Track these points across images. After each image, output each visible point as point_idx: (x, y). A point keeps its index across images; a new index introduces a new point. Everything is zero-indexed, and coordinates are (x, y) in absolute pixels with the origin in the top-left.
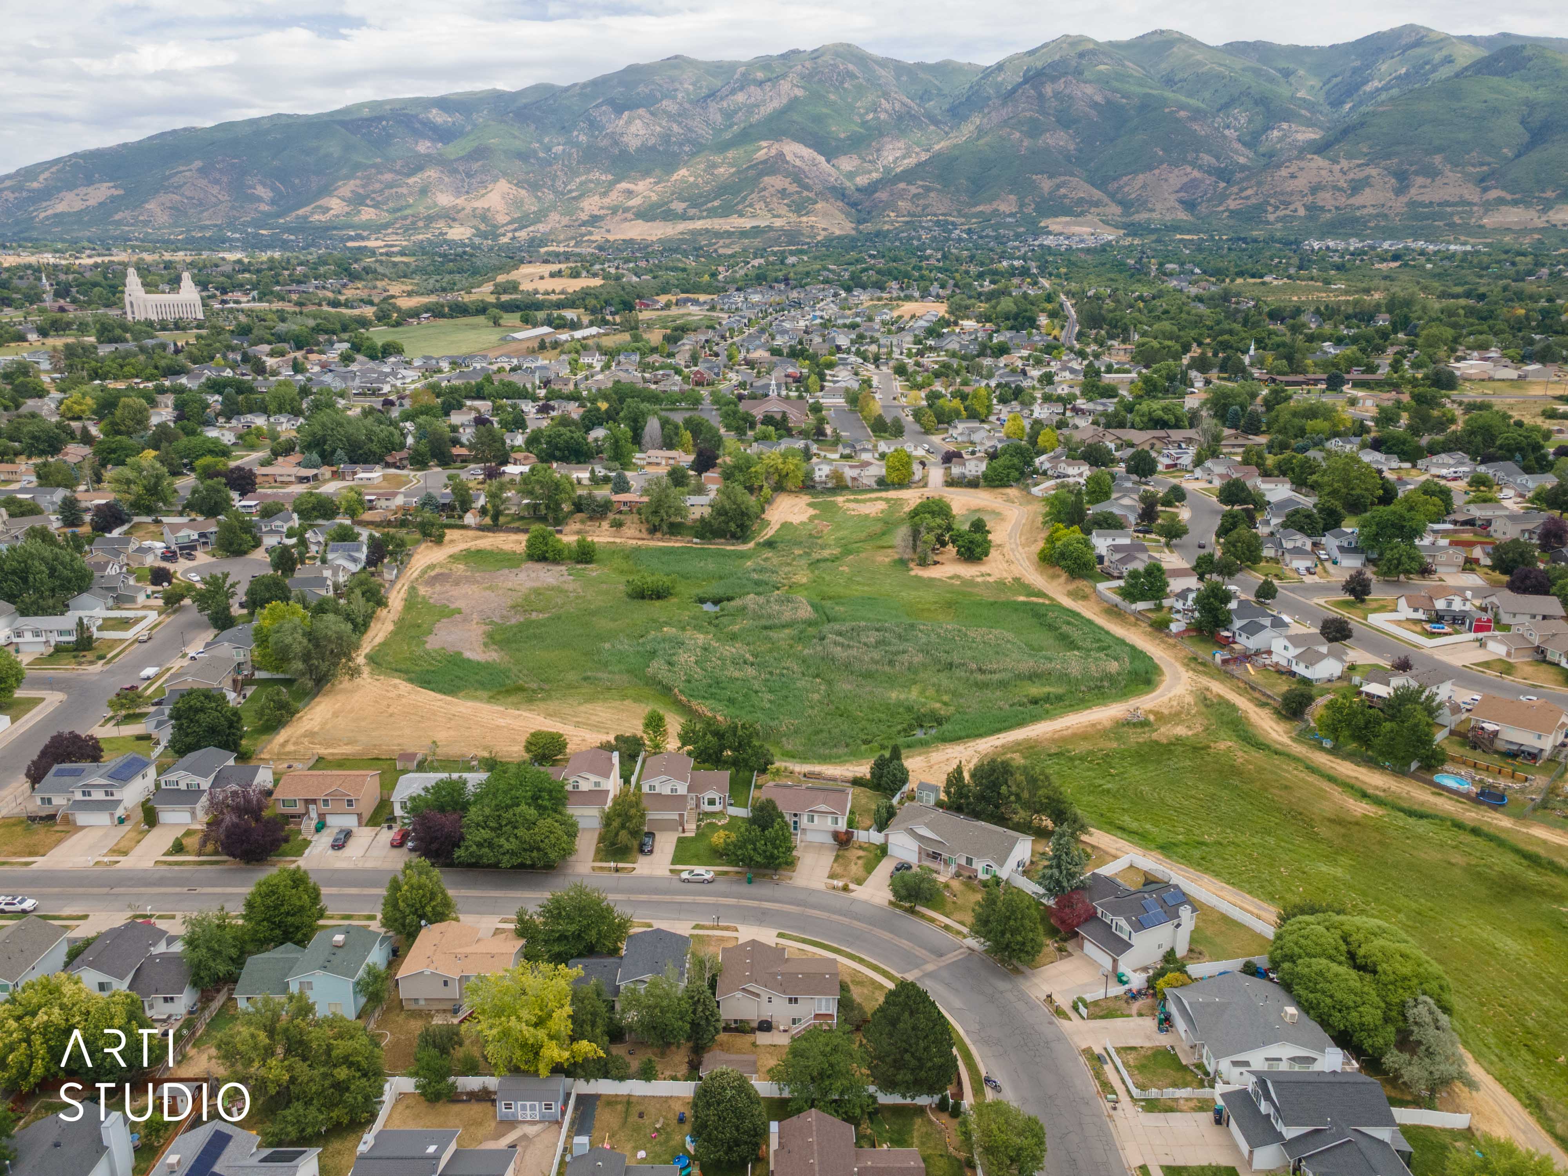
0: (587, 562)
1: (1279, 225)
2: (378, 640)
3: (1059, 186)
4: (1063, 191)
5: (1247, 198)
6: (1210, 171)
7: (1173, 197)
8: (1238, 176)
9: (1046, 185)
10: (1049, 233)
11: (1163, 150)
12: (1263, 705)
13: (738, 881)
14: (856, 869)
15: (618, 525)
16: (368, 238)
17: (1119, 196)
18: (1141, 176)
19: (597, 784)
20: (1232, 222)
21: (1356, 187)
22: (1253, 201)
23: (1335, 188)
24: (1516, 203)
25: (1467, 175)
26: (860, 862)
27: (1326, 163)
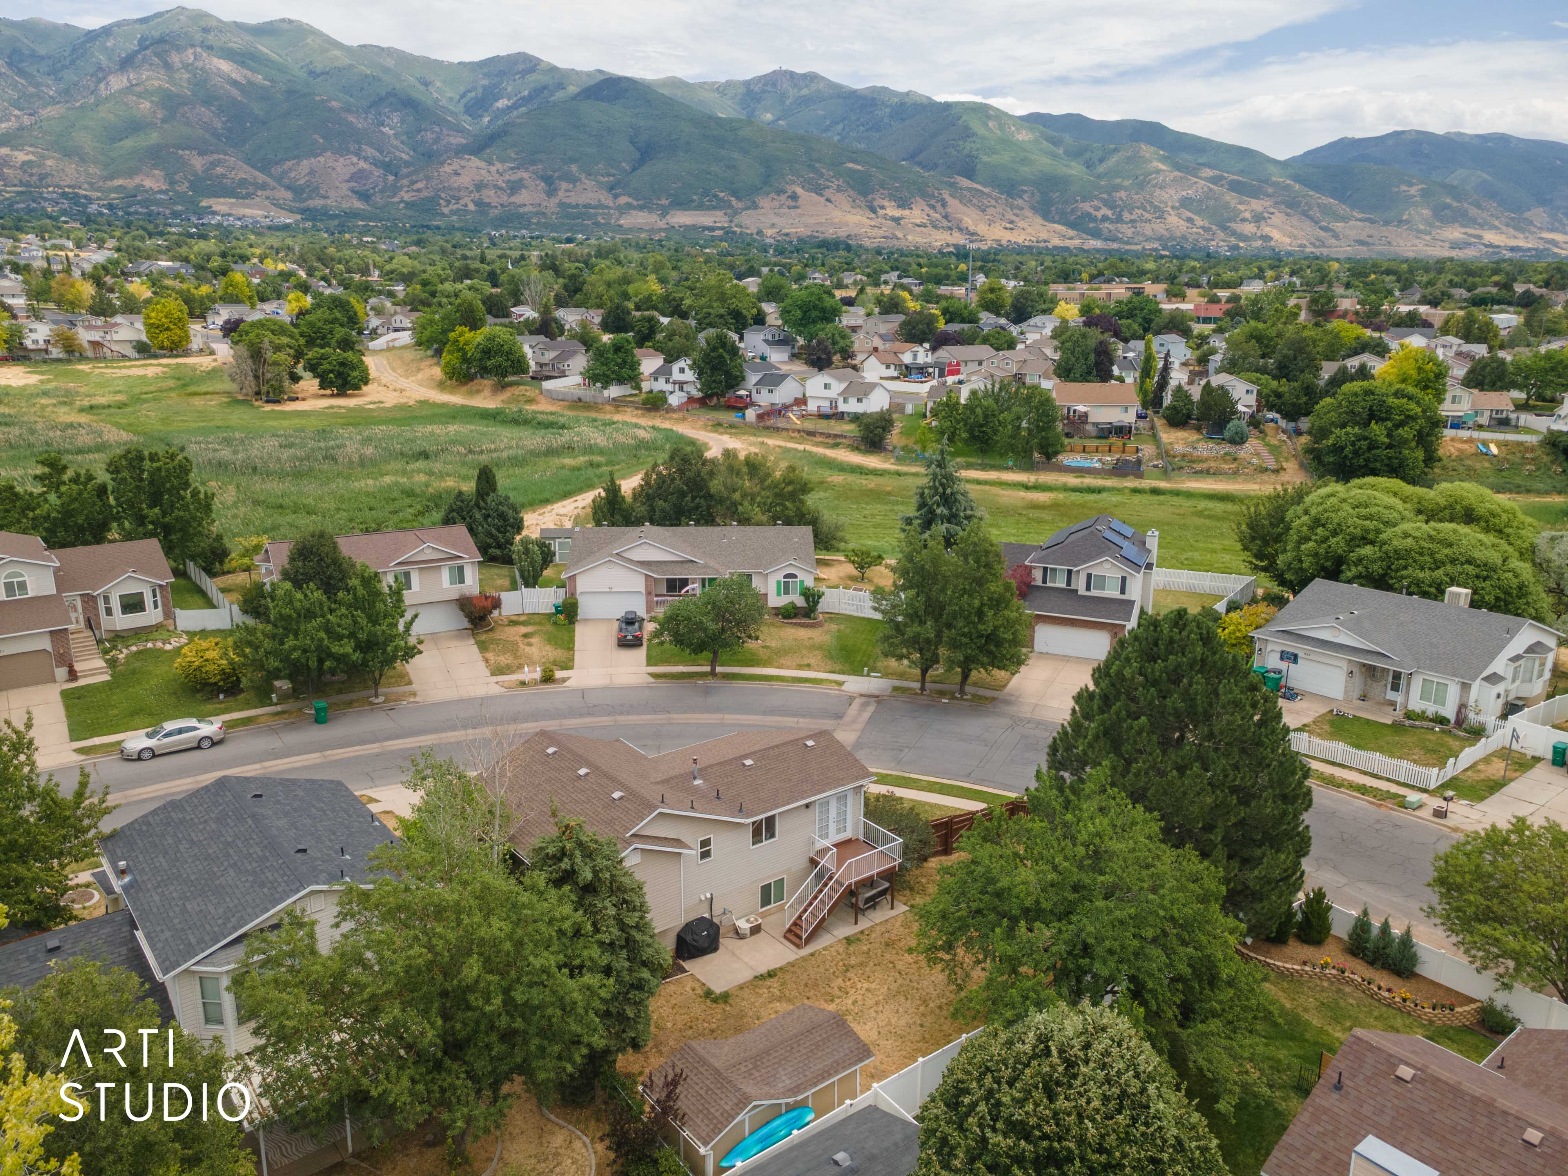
1: (455, 218)
3: (214, 164)
4: (219, 170)
5: (419, 190)
6: (376, 163)
7: (345, 187)
8: (404, 171)
9: (198, 163)
10: (215, 213)
11: (323, 137)
14: (536, 649)
17: (285, 180)
18: (305, 162)
20: (410, 213)
21: (514, 187)
22: (425, 194)
23: (496, 187)
24: (641, 208)
25: (599, 183)
26: (534, 640)
27: (483, 164)
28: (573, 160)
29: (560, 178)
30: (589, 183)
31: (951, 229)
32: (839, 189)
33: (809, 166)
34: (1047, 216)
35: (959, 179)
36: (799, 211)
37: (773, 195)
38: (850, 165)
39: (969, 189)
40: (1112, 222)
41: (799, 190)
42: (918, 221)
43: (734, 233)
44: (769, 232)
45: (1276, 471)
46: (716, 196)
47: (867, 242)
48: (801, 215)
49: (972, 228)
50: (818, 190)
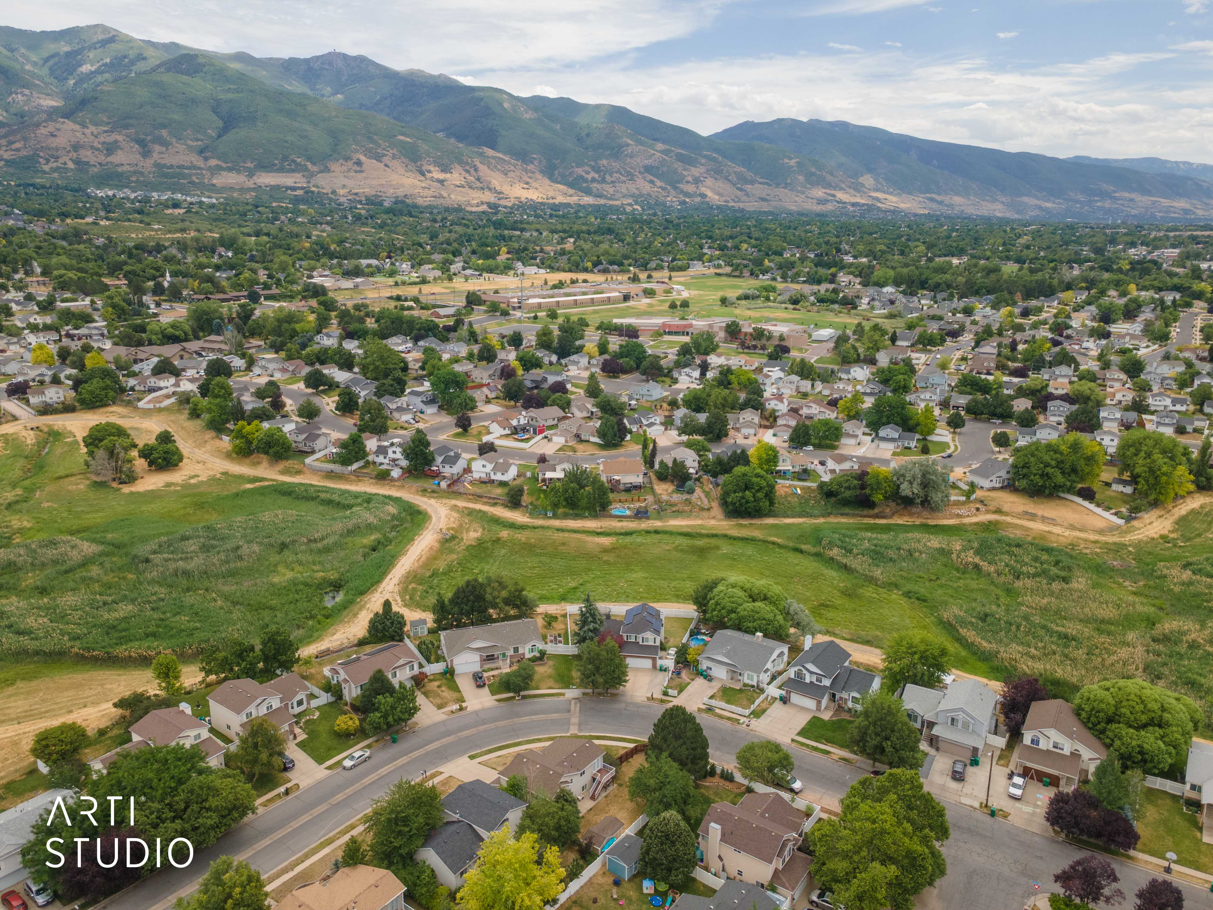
1: (57, 175)
5: (17, 150)
12: (495, 504)
13: (386, 745)
14: (447, 693)
21: (111, 149)
22: (24, 153)
23: (92, 147)
24: (230, 170)
25: (190, 148)
26: (443, 689)
27: (77, 127)
28: (164, 126)
29: (153, 142)
30: (181, 147)
31: (482, 189)
32: (394, 157)
33: (369, 138)
34: (552, 178)
35: (486, 149)
36: (364, 174)
37: (341, 161)
38: (401, 138)
39: (494, 158)
40: (598, 182)
41: (363, 158)
42: (458, 183)
43: (313, 192)
44: (342, 192)
45: (708, 509)
46: (294, 161)
47: (420, 201)
48: (366, 178)
49: (498, 188)
50: (378, 158)
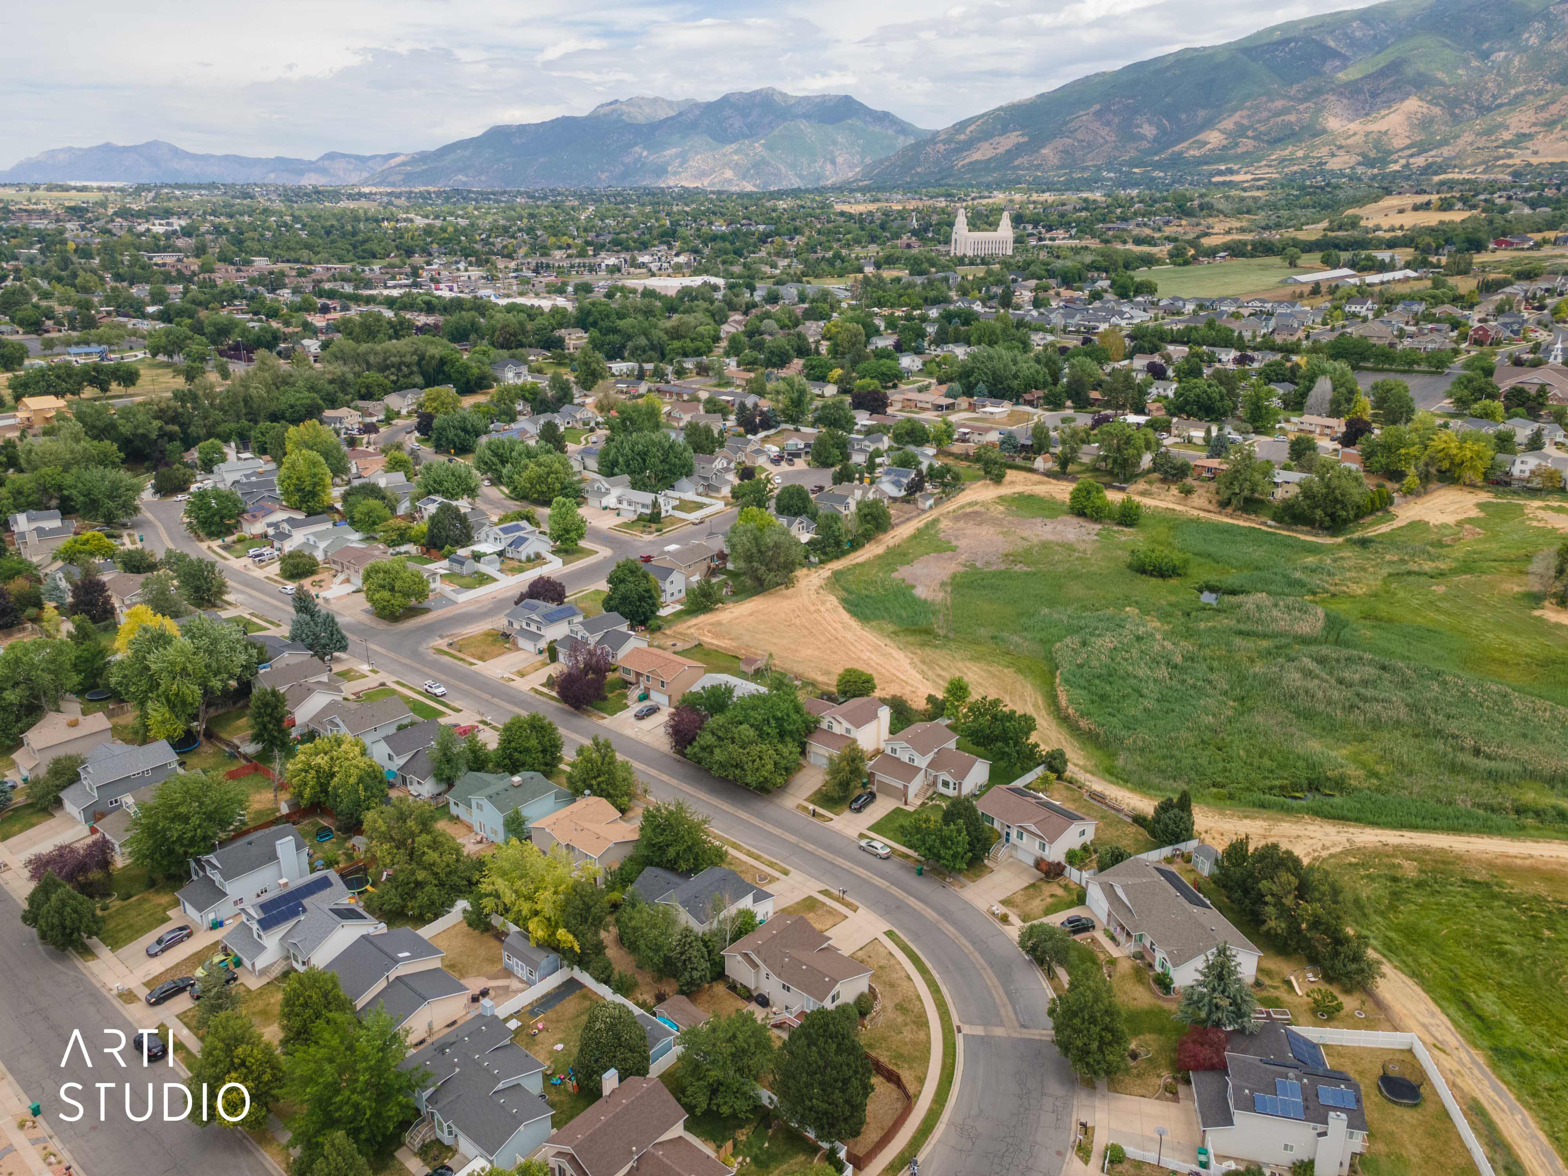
0: (1127, 526)
2: (860, 560)
13: (909, 869)
14: (1037, 905)
15: (1188, 492)
16: (1238, 173)
19: (848, 731)
